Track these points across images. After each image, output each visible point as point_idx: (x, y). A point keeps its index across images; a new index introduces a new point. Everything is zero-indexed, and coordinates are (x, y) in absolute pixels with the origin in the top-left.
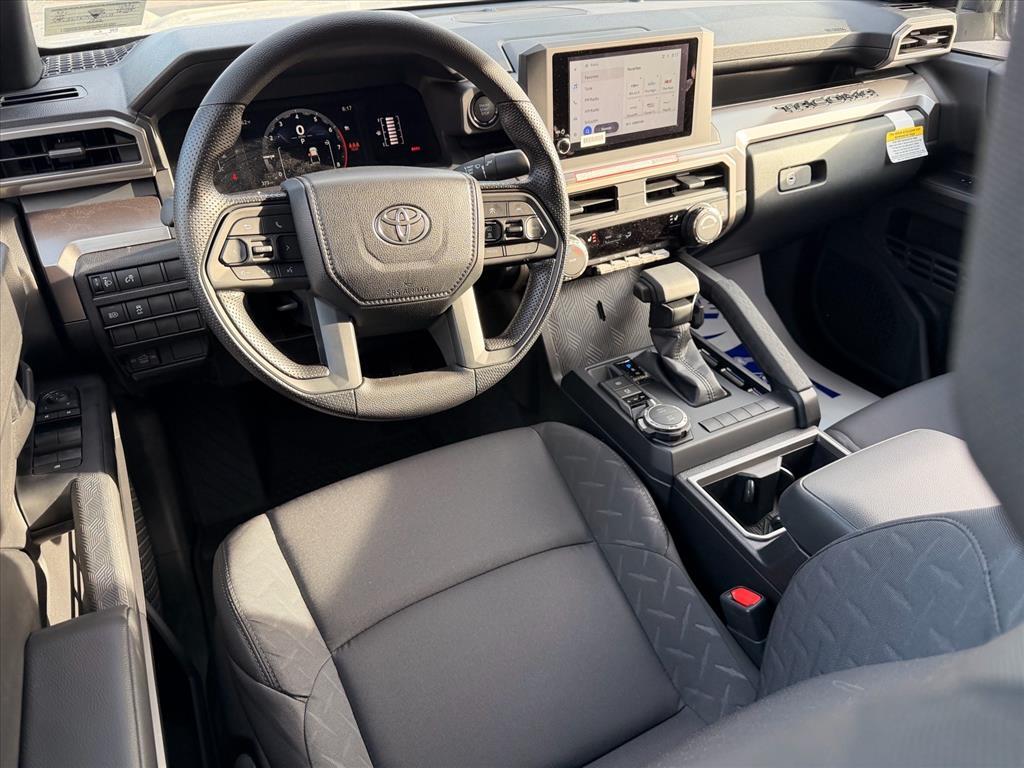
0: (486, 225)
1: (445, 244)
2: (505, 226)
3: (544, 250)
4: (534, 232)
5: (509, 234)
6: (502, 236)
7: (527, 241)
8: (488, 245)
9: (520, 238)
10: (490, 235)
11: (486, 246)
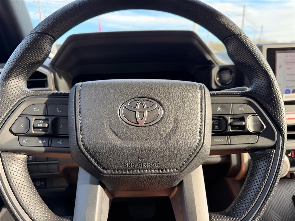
0: (213, 119)
1: (175, 128)
2: (230, 121)
3: (264, 142)
4: (254, 126)
5: (233, 127)
6: (227, 128)
7: (248, 133)
8: (215, 134)
9: (243, 131)
10: (217, 127)
11: (213, 135)
